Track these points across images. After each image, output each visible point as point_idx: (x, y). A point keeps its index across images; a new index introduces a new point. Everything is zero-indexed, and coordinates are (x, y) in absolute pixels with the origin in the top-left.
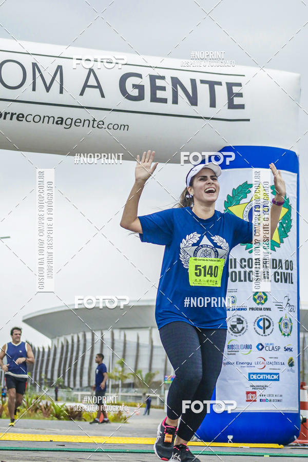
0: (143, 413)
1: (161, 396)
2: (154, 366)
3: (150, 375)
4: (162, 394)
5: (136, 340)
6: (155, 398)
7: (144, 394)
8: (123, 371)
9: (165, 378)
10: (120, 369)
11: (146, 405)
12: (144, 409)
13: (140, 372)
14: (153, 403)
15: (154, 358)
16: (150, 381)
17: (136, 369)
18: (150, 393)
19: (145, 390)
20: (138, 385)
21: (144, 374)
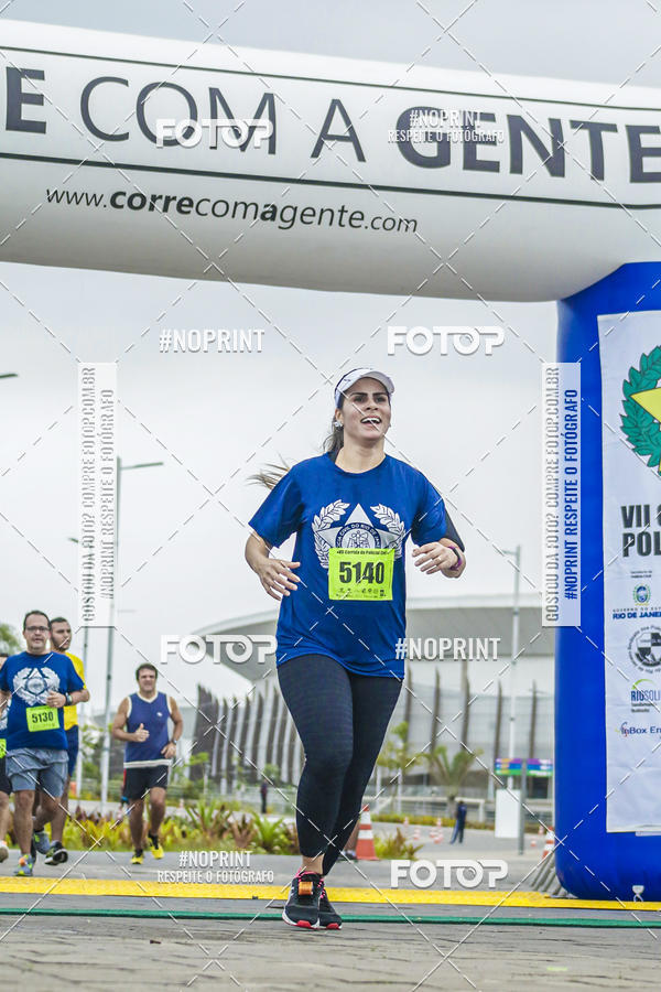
0: (450, 838)
1: (488, 802)
2: (472, 738)
3: (464, 758)
4: (491, 798)
5: (432, 683)
6: (476, 806)
7: (452, 798)
8: (406, 749)
9: (496, 764)
10: (400, 744)
11: (455, 821)
12: (451, 830)
13: (443, 751)
14: (470, 817)
15: (472, 720)
16: (463, 770)
17: (433, 745)
18: (463, 795)
19: (452, 790)
20: (437, 777)
21: (451, 755)
